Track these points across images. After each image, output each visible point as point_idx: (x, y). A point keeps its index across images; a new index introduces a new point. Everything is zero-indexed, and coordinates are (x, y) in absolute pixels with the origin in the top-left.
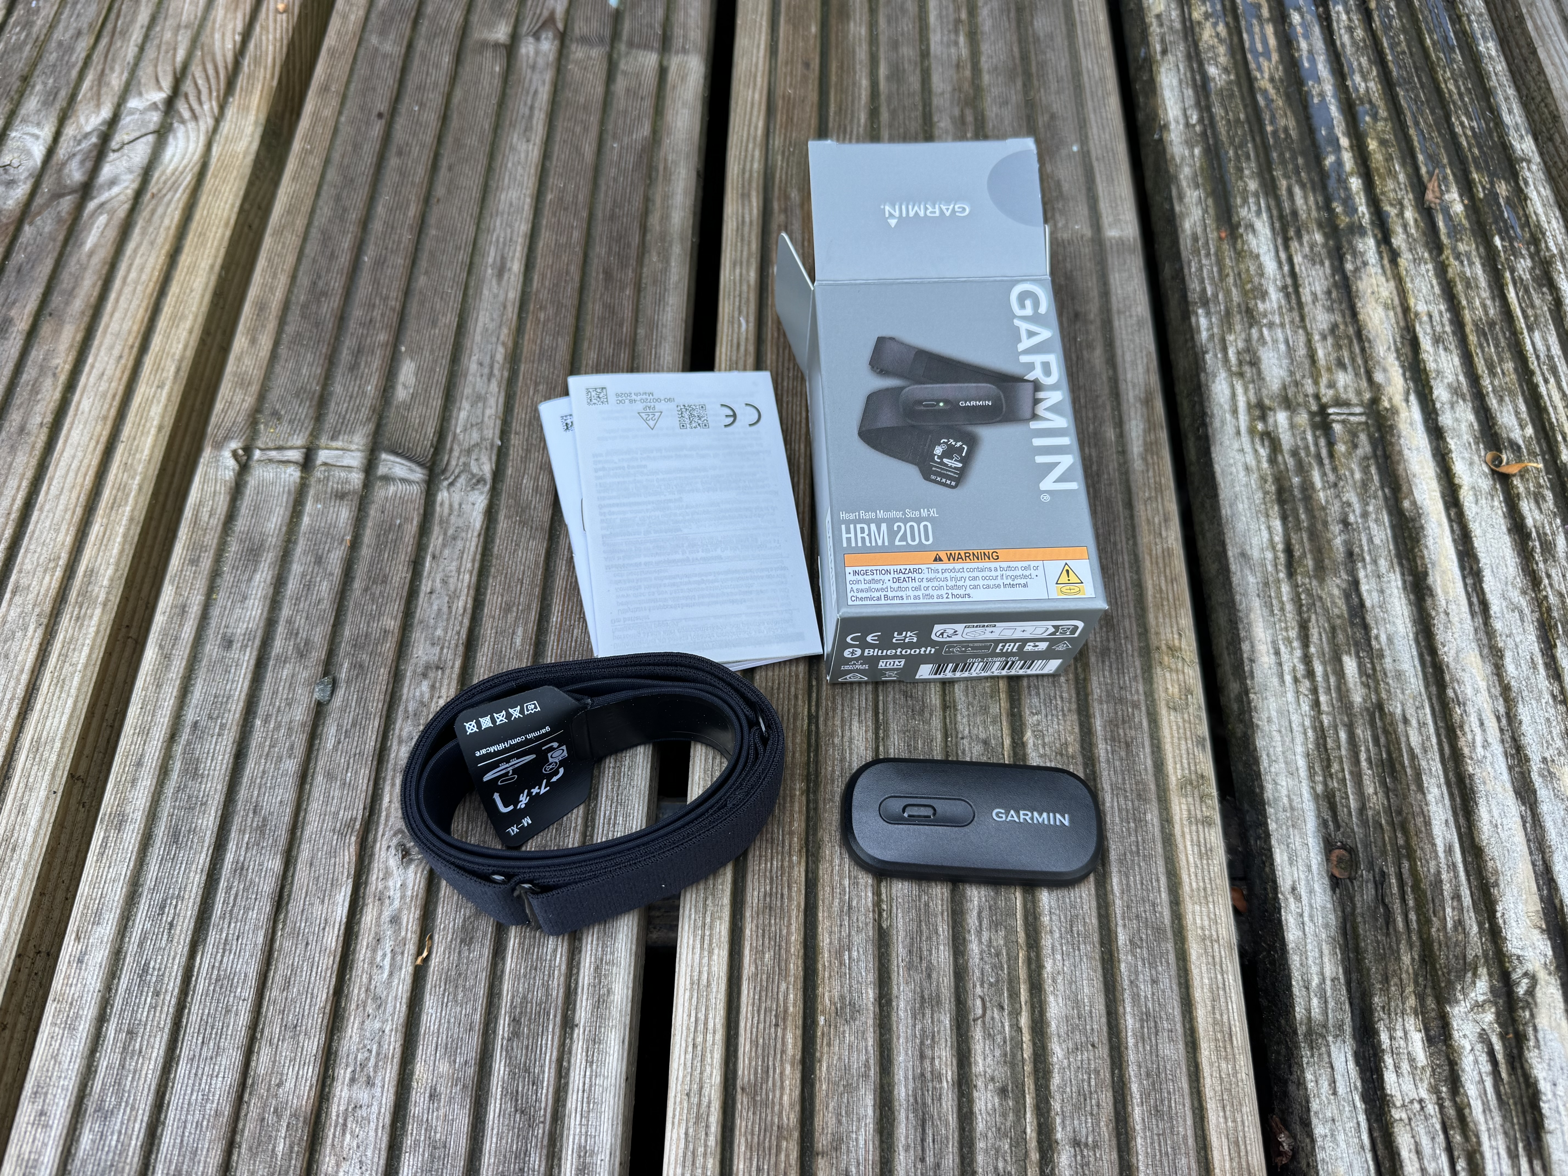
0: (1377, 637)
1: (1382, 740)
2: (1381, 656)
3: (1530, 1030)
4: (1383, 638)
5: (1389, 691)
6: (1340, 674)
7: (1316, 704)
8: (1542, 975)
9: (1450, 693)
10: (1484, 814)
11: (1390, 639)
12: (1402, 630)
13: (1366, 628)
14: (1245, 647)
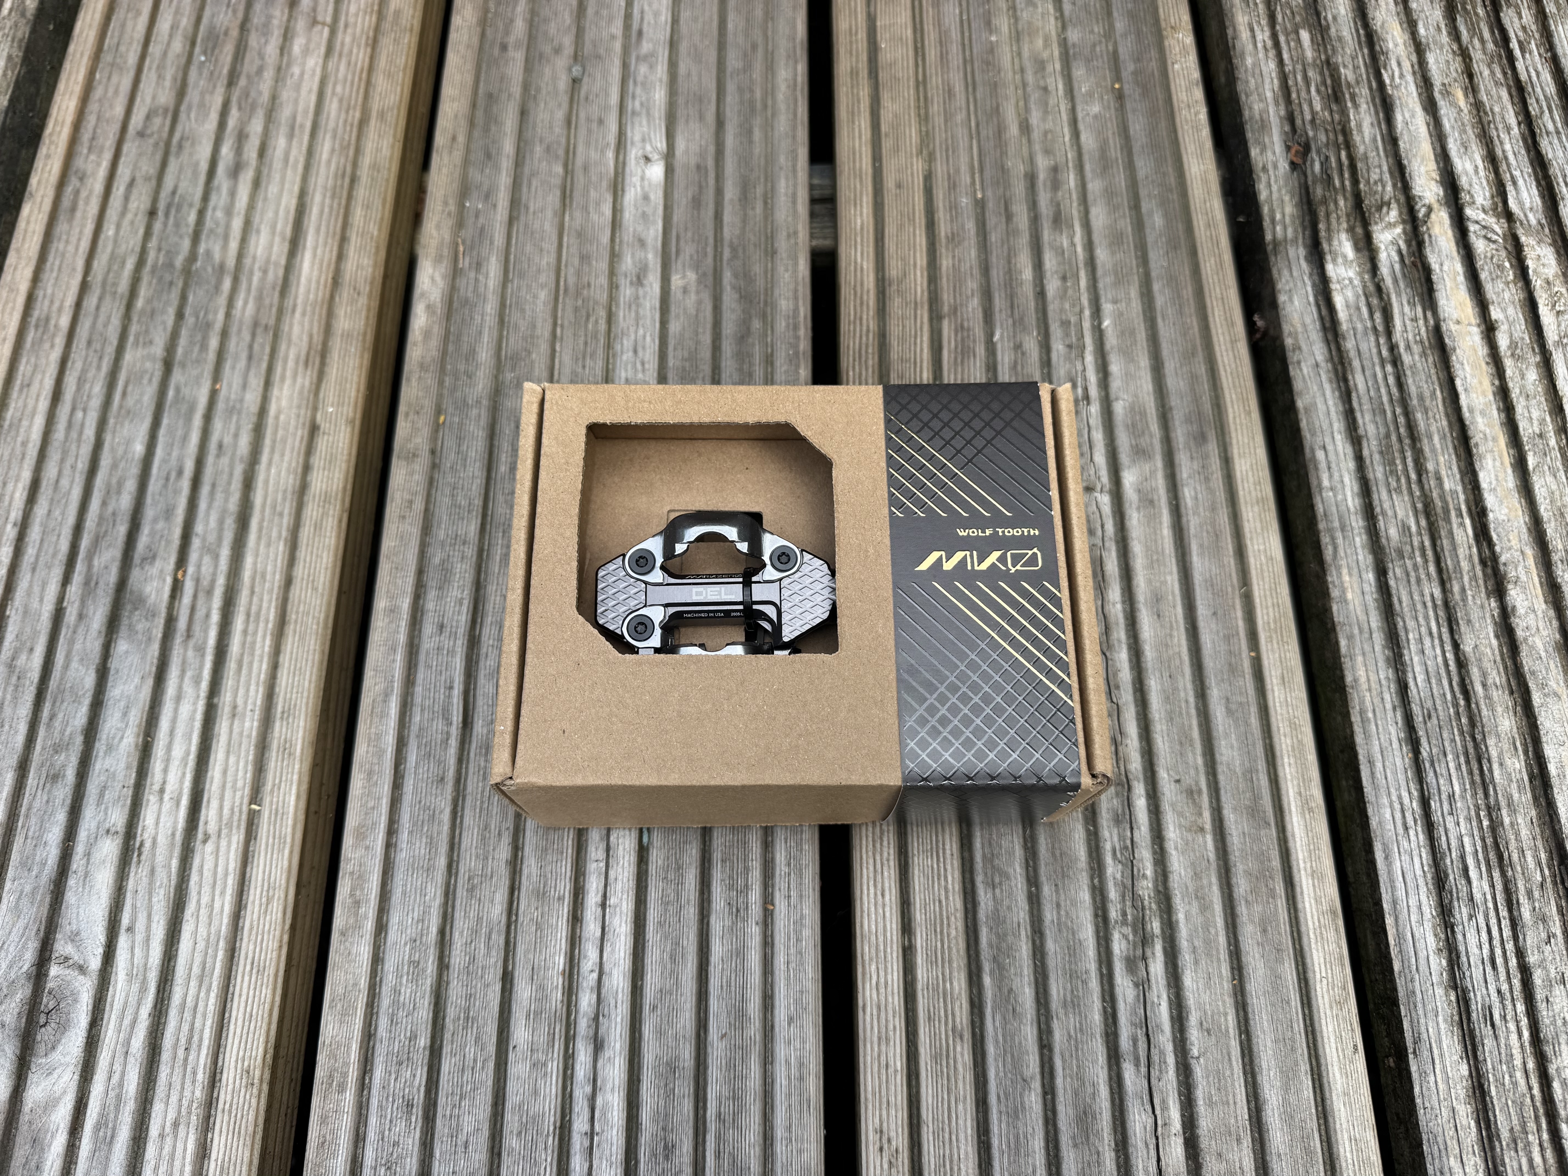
0: (1325, 18)
1: (1329, 82)
2: (1328, 27)
3: (1426, 237)
4: (1330, 17)
5: (1333, 50)
6: (1299, 41)
7: (1281, 62)
8: (1436, 206)
9: (1378, 48)
10: (1399, 117)
11: (1335, 18)
12: (1343, 12)
13: (1318, 14)
14: (1230, 32)
